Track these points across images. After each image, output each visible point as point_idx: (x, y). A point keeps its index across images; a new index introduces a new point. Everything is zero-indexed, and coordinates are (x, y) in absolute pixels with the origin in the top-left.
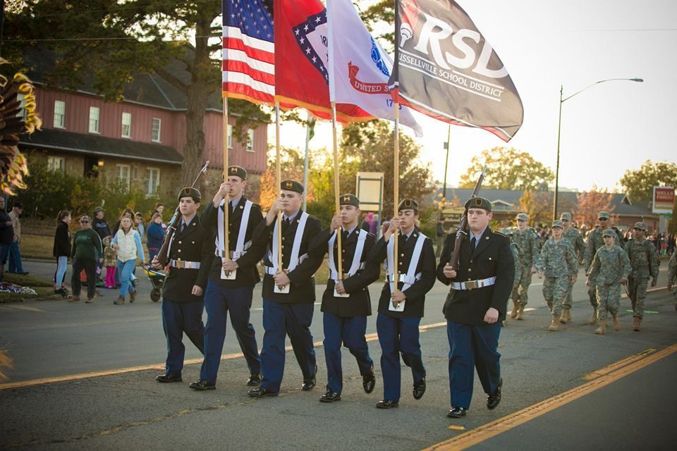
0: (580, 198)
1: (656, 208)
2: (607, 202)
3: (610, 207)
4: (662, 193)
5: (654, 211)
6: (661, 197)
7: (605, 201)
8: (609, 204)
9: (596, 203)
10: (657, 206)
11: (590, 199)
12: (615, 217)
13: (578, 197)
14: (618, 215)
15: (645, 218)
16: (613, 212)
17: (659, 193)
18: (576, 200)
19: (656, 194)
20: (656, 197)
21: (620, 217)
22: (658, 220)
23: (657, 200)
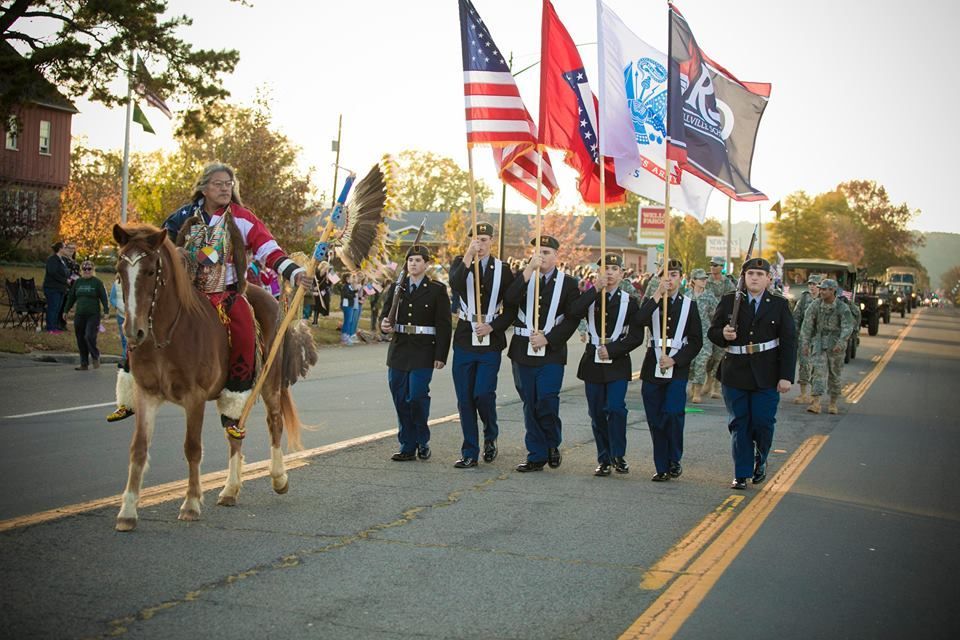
0: (534, 222)
1: (642, 236)
2: (575, 228)
3: (578, 236)
4: (651, 215)
5: (641, 241)
6: (650, 221)
7: (570, 227)
8: (576, 231)
9: (558, 230)
10: (644, 233)
11: (548, 223)
12: (585, 249)
13: (531, 221)
14: (589, 247)
15: (625, 250)
16: (582, 242)
17: (646, 215)
18: (527, 225)
19: (643, 217)
20: (642, 221)
21: (591, 250)
22: (645, 254)
23: (644, 225)
